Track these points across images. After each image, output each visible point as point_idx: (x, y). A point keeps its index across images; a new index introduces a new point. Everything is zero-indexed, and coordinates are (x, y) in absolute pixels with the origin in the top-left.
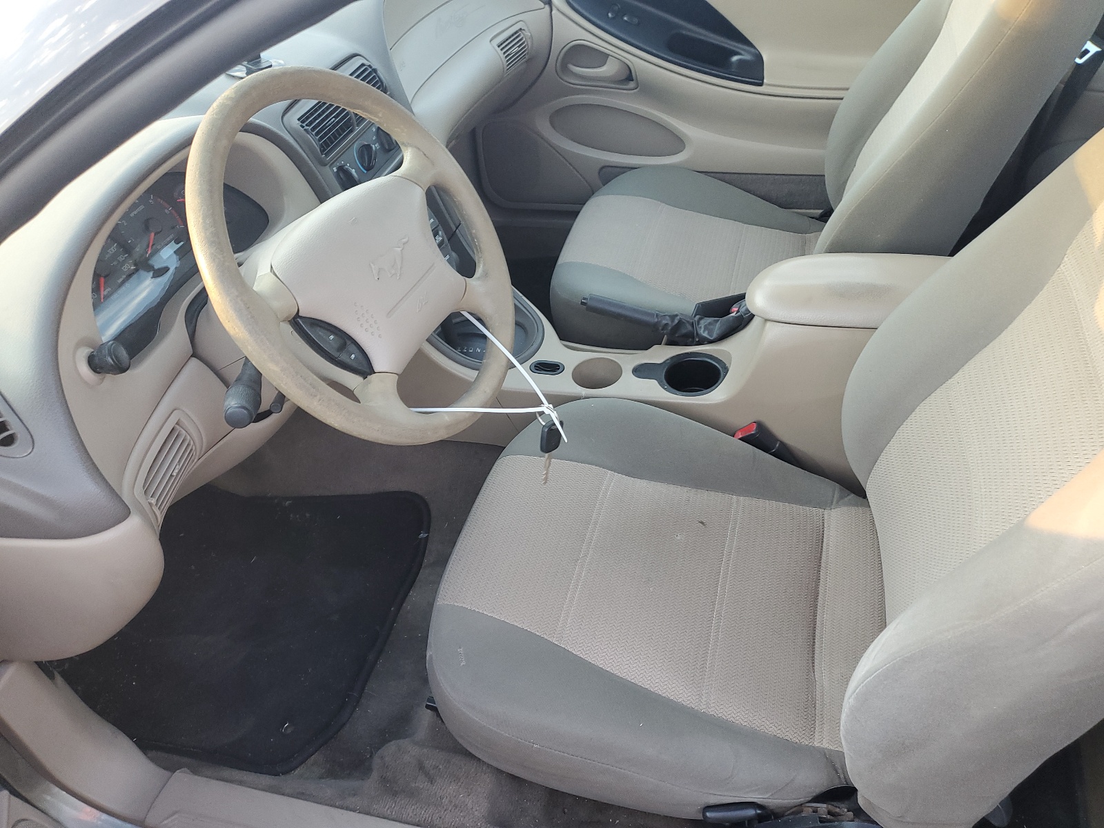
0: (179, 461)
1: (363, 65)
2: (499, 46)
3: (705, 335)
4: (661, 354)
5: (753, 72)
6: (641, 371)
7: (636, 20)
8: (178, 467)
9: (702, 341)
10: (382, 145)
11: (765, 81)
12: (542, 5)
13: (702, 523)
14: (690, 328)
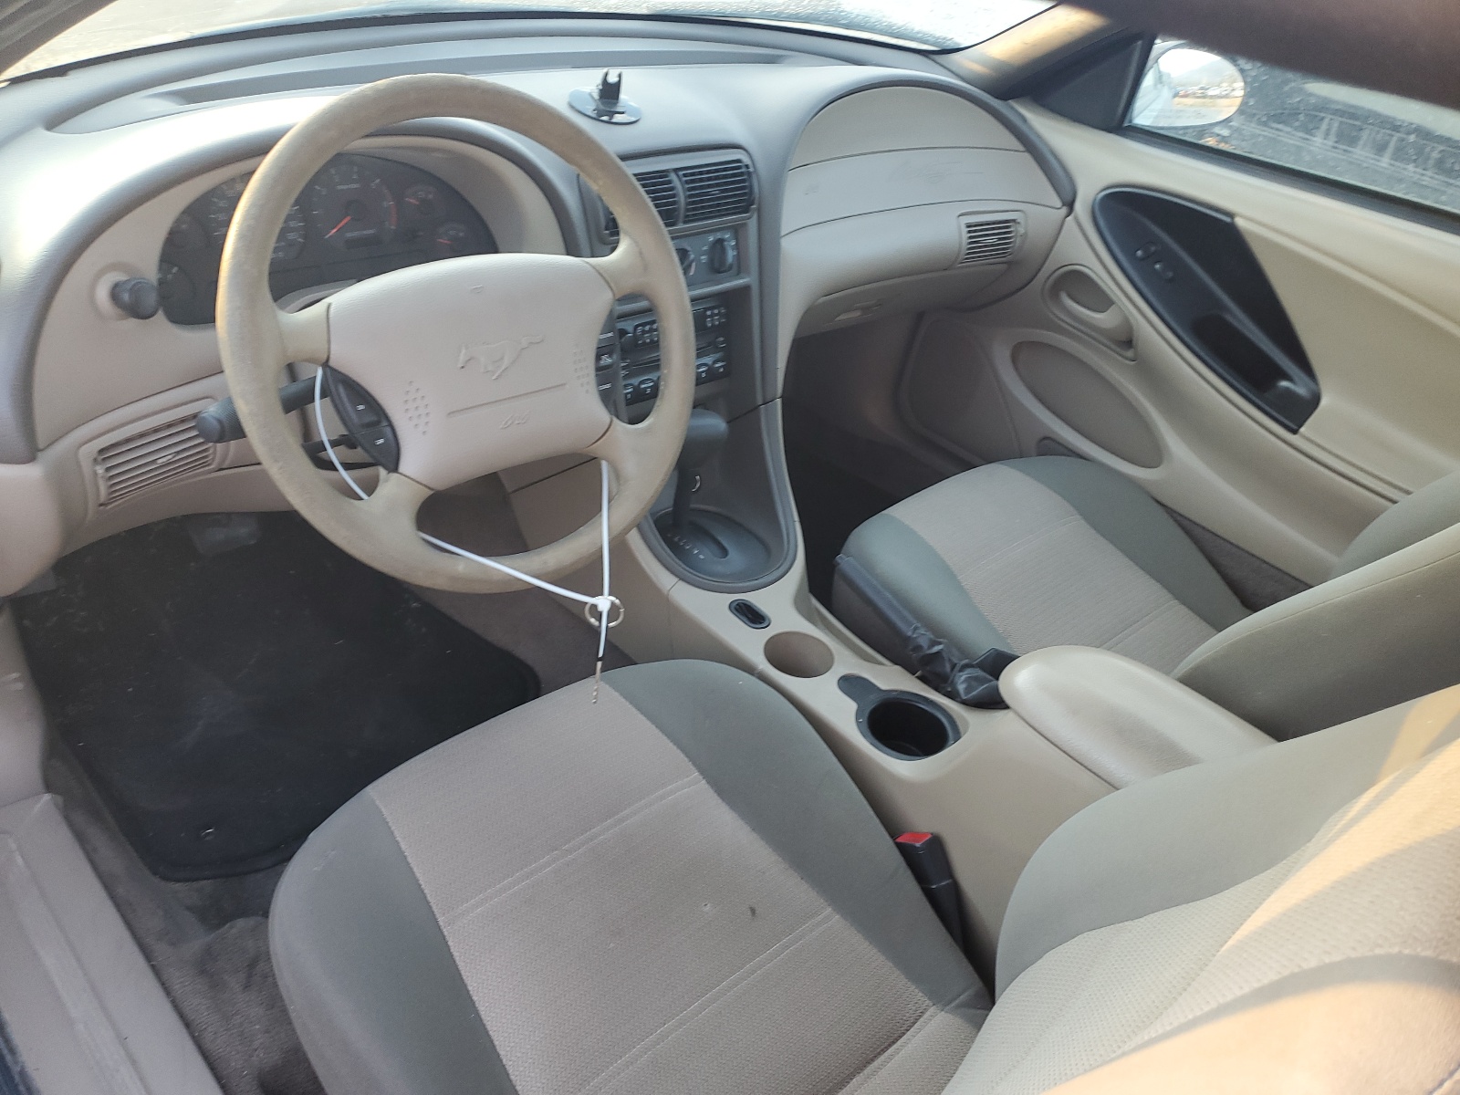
0: (178, 453)
1: (739, 161)
2: (968, 227)
3: (961, 688)
4: (891, 679)
5: (1295, 412)
6: (851, 685)
7: (1170, 274)
8: (170, 457)
9: (952, 695)
10: (711, 261)
11: (1302, 430)
12: (1059, 204)
13: (753, 911)
14: (948, 667)
